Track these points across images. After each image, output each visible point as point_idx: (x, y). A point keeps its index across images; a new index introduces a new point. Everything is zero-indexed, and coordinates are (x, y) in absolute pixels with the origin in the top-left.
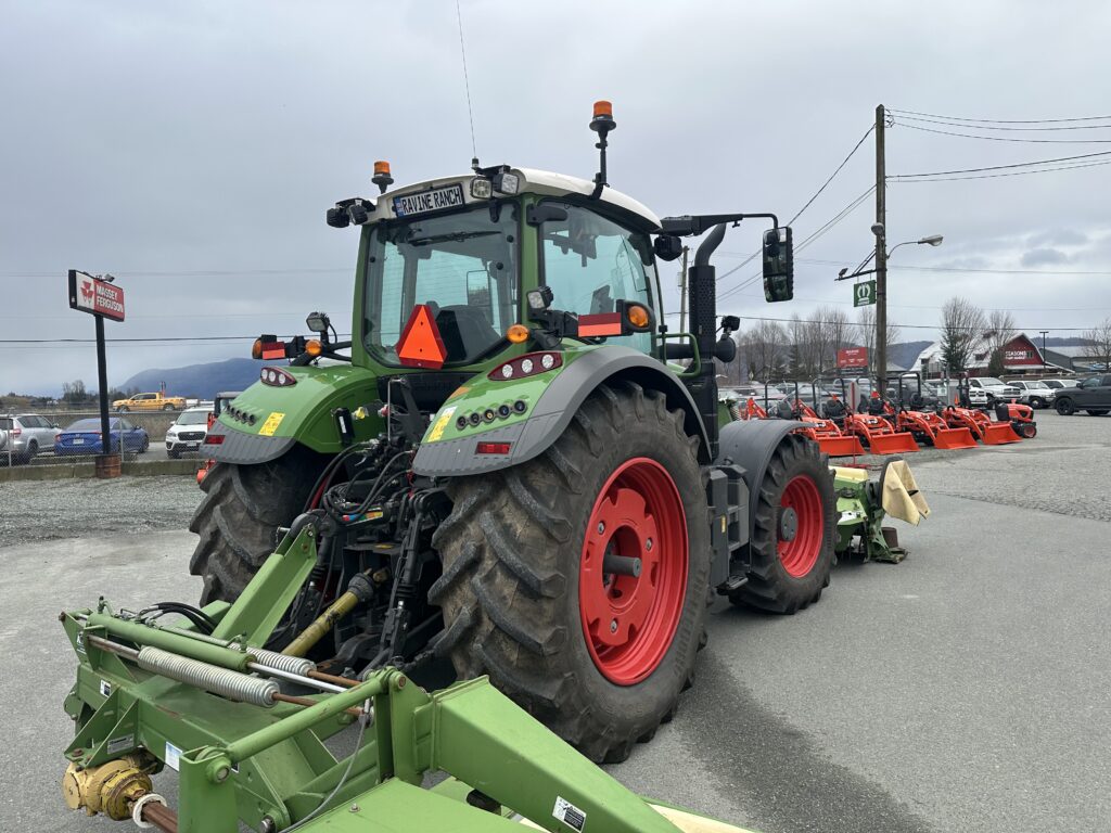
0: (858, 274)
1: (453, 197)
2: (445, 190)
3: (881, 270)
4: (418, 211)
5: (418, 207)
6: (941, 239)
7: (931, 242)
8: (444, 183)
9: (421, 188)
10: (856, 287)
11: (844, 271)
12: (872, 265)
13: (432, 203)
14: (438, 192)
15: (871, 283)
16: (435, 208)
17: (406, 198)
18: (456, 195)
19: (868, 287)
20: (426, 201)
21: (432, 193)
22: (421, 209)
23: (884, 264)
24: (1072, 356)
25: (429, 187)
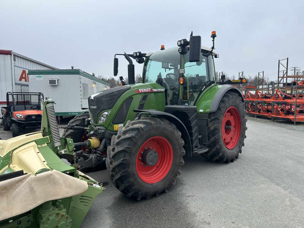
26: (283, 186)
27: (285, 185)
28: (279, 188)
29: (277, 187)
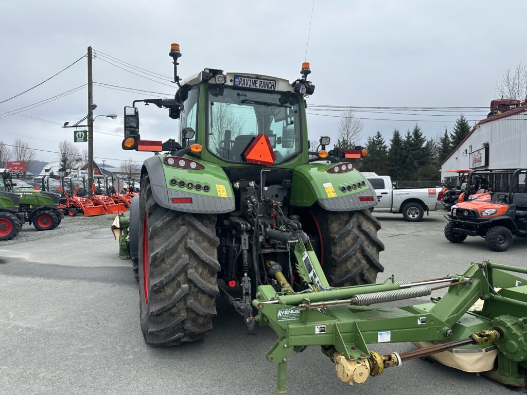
0: (76, 126)
1: (270, 85)
2: (267, 81)
3: (90, 125)
4: (248, 86)
5: (249, 84)
6: (116, 116)
7: (112, 117)
8: (268, 78)
9: (254, 76)
10: (75, 132)
11: (67, 123)
12: (85, 123)
13: (258, 85)
14: (263, 81)
15: (85, 132)
16: (258, 87)
17: (243, 78)
18: (272, 85)
19: (83, 133)
20: (254, 83)
21: (259, 81)
22: (250, 86)
23: (92, 123)
24: (112, 172)
25: (258, 77)
26: (20, 330)
27: (17, 332)
28: (25, 326)
29: (29, 325)
